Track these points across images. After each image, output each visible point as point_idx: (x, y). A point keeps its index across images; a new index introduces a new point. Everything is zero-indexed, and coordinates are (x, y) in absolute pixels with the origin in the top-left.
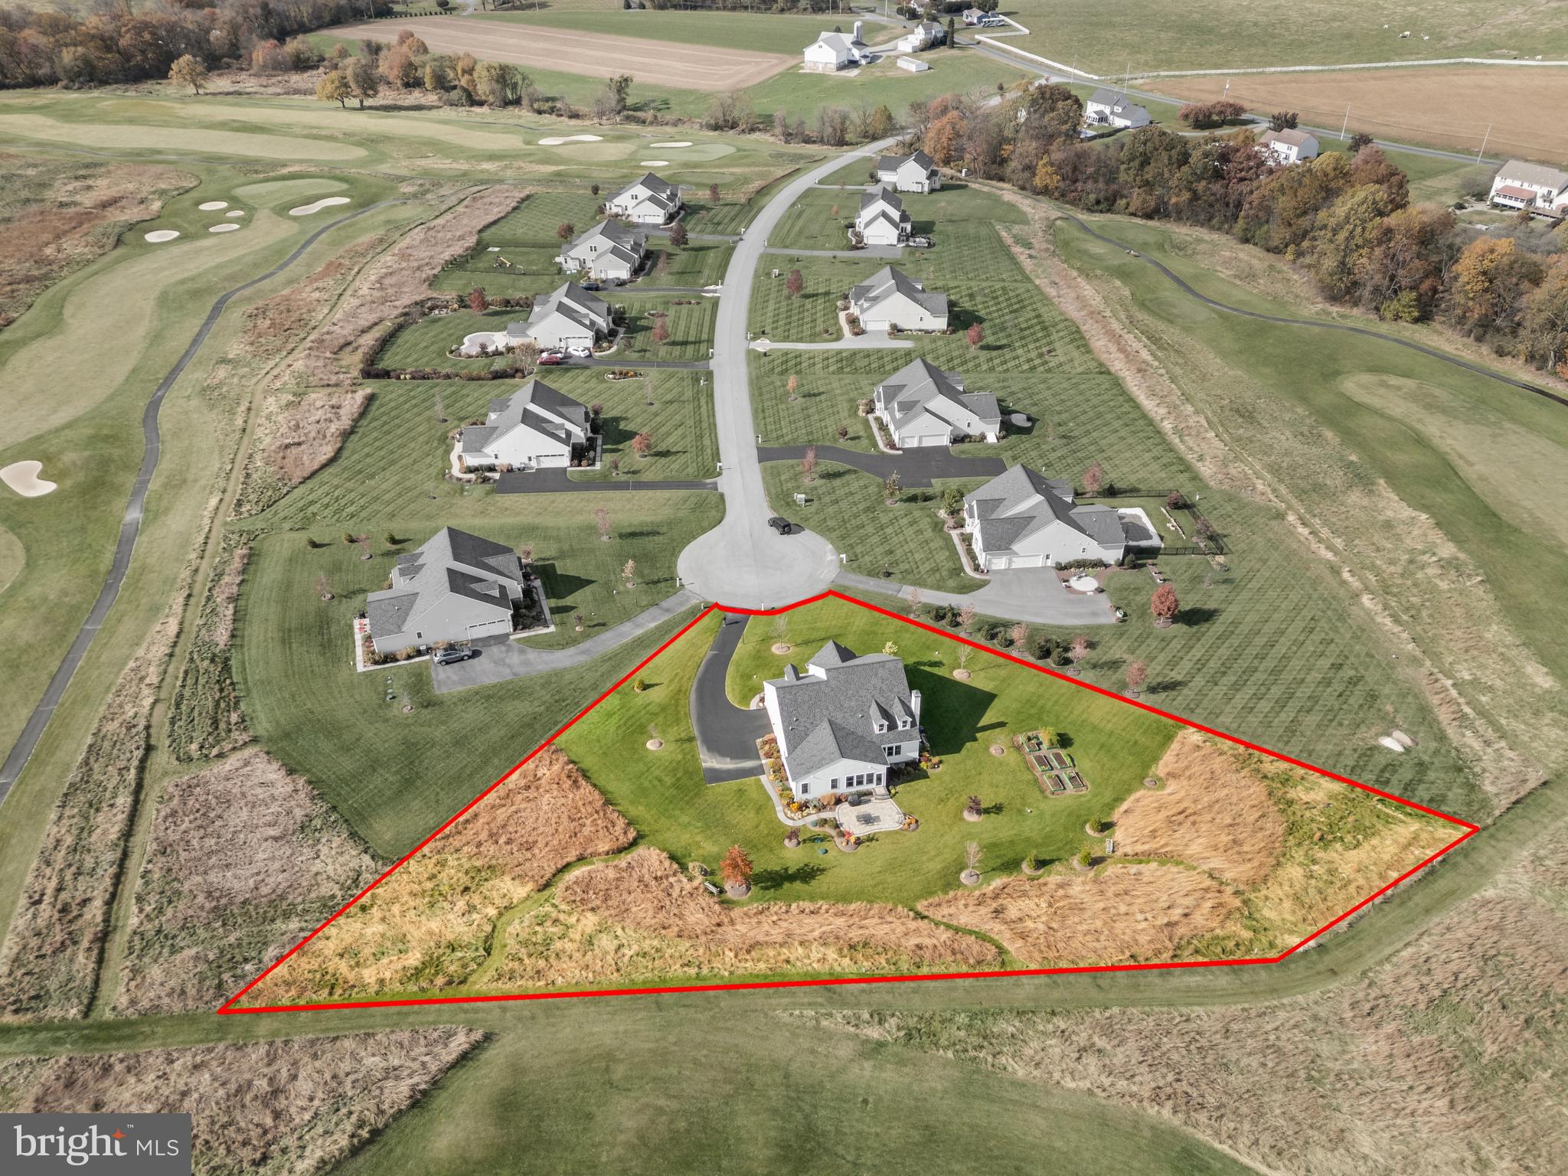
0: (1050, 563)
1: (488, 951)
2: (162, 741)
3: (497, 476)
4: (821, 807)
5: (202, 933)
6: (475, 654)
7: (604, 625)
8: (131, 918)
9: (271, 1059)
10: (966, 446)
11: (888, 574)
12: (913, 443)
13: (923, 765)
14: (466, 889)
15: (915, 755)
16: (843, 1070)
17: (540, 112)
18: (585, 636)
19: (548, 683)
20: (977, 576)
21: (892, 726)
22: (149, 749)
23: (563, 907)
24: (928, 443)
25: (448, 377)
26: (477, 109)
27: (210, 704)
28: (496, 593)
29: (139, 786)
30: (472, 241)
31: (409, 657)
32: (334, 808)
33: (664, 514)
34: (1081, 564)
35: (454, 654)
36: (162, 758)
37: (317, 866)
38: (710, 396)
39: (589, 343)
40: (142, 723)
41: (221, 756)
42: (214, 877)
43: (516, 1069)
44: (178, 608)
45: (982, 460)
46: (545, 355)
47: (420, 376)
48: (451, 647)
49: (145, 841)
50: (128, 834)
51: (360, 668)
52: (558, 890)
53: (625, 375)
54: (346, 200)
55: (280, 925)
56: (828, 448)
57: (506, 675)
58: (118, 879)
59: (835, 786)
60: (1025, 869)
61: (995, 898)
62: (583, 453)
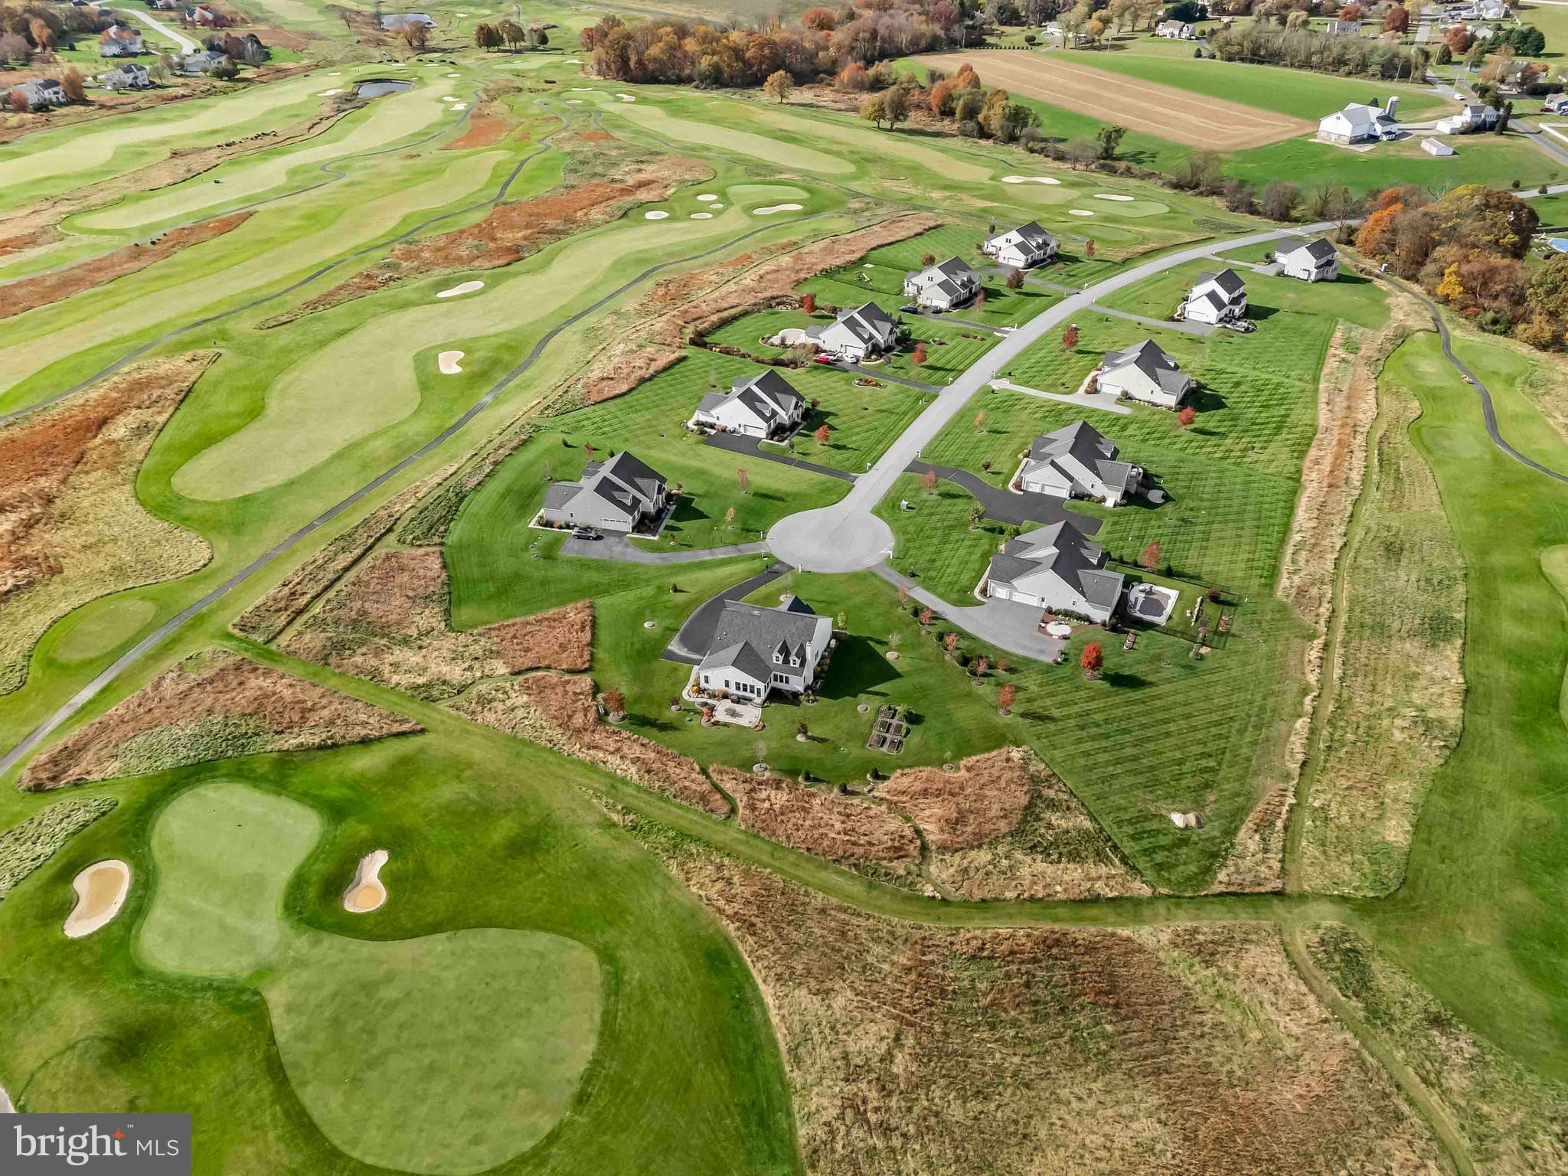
0: (1044, 606)
1: (459, 692)
2: (398, 529)
3: (713, 432)
4: (713, 696)
5: (341, 629)
6: (599, 538)
7: (690, 546)
8: (317, 609)
9: (323, 696)
10: (1083, 504)
11: (913, 575)
12: (1035, 489)
13: (802, 698)
14: (476, 658)
15: (801, 689)
16: (581, 826)
17: (1032, 151)
18: (673, 549)
19: (624, 569)
20: (979, 597)
21: (786, 661)
22: (390, 530)
23: (516, 687)
24: (1048, 491)
25: (743, 356)
26: (983, 142)
27: (436, 517)
28: (629, 503)
29: (370, 548)
30: (857, 255)
31: (561, 527)
32: (450, 593)
33: (802, 487)
34: (1068, 614)
35: (587, 534)
36: (392, 538)
37: (417, 618)
38: (918, 414)
39: (861, 353)
40: (397, 516)
41: (420, 546)
42: (367, 605)
43: (422, 750)
44: (464, 459)
45: (1085, 517)
46: (823, 355)
47: (727, 352)
48: (587, 529)
49: (351, 575)
50: (346, 569)
51: (531, 525)
52: (521, 678)
53: (867, 382)
54: (800, 207)
55: (376, 639)
56: (967, 475)
57: (606, 555)
58: (326, 588)
59: (727, 685)
60: (800, 779)
61: (760, 784)
62: (779, 431)
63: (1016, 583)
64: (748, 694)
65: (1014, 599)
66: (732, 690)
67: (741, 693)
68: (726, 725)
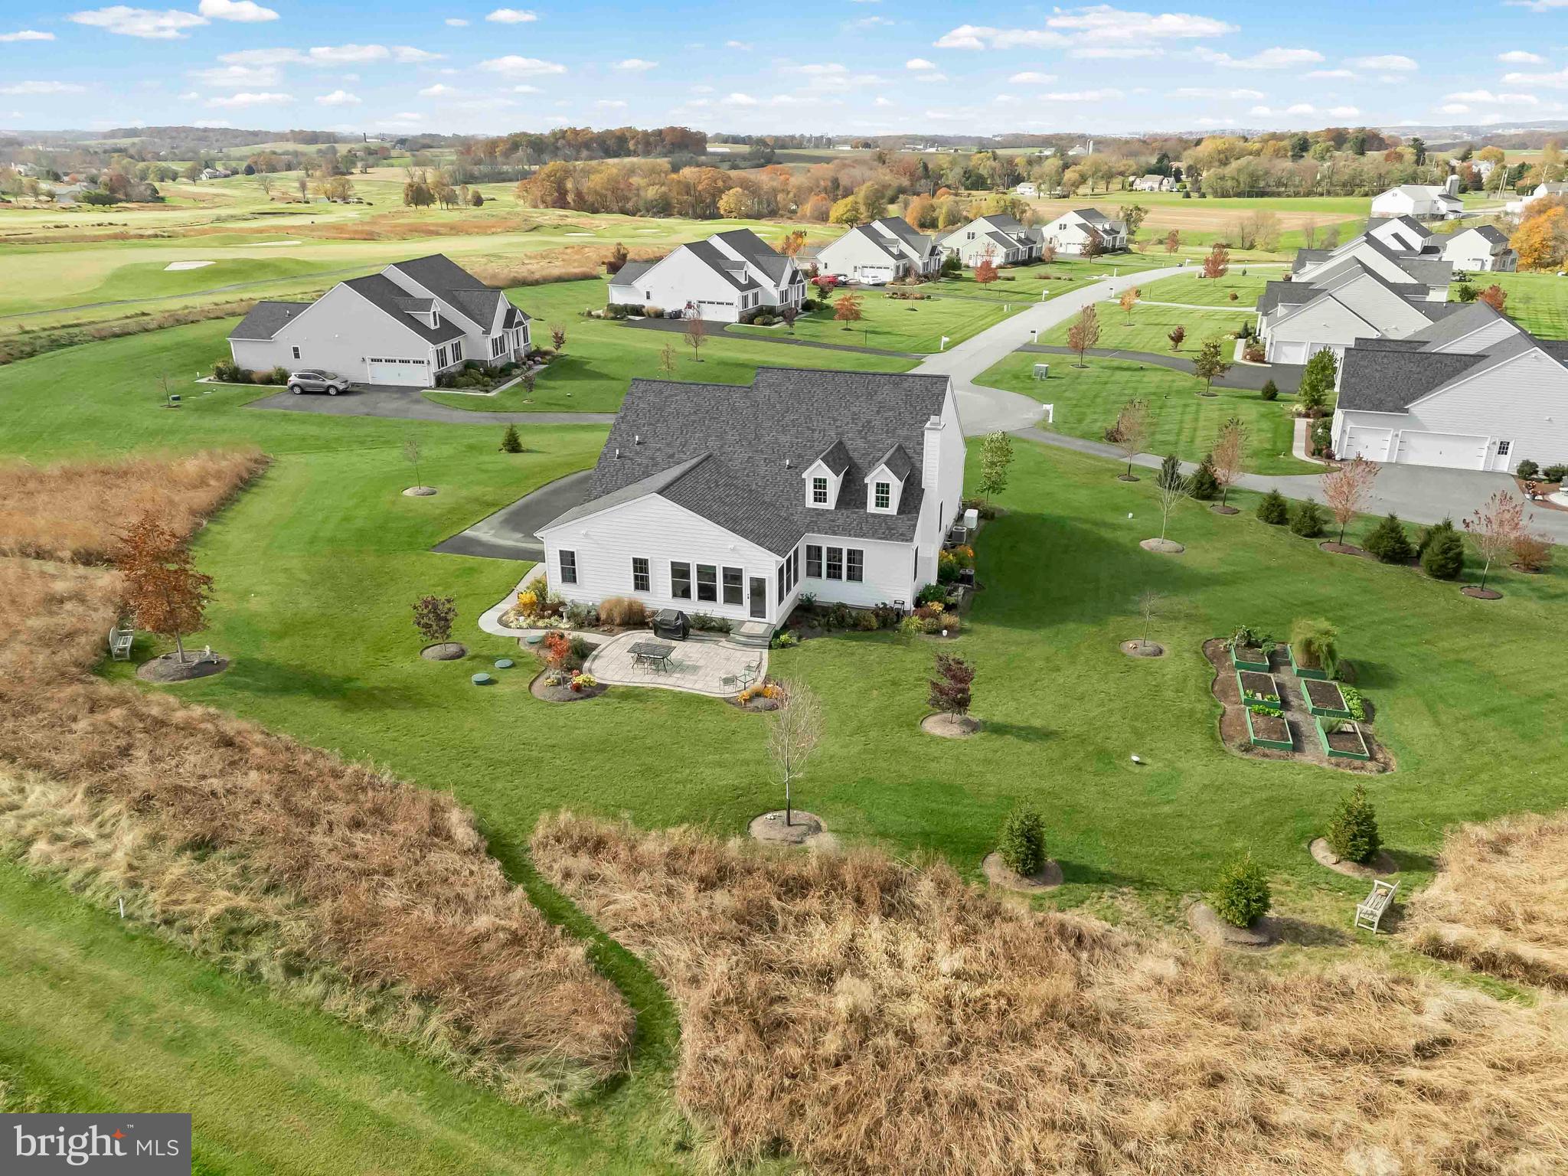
0: (1507, 465)
3: (638, 318)
4: (586, 620)
6: (351, 393)
7: (569, 407)
12: (1294, 356)
13: (910, 622)
18: (528, 409)
20: (1314, 461)
21: (850, 497)
28: (430, 322)
31: (267, 382)
39: (888, 277)
51: (201, 380)
53: (906, 296)
56: (1141, 353)
59: (642, 582)
60: (994, 867)
61: (796, 887)
62: (760, 315)
63: (1420, 408)
64: (718, 610)
65: (1413, 459)
66: (660, 598)
67: (693, 607)
68: (631, 695)
